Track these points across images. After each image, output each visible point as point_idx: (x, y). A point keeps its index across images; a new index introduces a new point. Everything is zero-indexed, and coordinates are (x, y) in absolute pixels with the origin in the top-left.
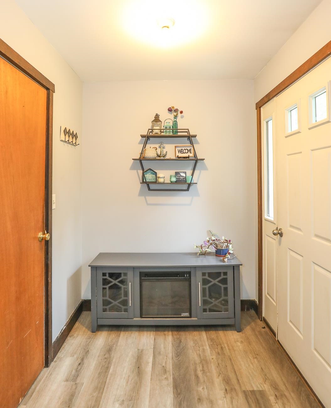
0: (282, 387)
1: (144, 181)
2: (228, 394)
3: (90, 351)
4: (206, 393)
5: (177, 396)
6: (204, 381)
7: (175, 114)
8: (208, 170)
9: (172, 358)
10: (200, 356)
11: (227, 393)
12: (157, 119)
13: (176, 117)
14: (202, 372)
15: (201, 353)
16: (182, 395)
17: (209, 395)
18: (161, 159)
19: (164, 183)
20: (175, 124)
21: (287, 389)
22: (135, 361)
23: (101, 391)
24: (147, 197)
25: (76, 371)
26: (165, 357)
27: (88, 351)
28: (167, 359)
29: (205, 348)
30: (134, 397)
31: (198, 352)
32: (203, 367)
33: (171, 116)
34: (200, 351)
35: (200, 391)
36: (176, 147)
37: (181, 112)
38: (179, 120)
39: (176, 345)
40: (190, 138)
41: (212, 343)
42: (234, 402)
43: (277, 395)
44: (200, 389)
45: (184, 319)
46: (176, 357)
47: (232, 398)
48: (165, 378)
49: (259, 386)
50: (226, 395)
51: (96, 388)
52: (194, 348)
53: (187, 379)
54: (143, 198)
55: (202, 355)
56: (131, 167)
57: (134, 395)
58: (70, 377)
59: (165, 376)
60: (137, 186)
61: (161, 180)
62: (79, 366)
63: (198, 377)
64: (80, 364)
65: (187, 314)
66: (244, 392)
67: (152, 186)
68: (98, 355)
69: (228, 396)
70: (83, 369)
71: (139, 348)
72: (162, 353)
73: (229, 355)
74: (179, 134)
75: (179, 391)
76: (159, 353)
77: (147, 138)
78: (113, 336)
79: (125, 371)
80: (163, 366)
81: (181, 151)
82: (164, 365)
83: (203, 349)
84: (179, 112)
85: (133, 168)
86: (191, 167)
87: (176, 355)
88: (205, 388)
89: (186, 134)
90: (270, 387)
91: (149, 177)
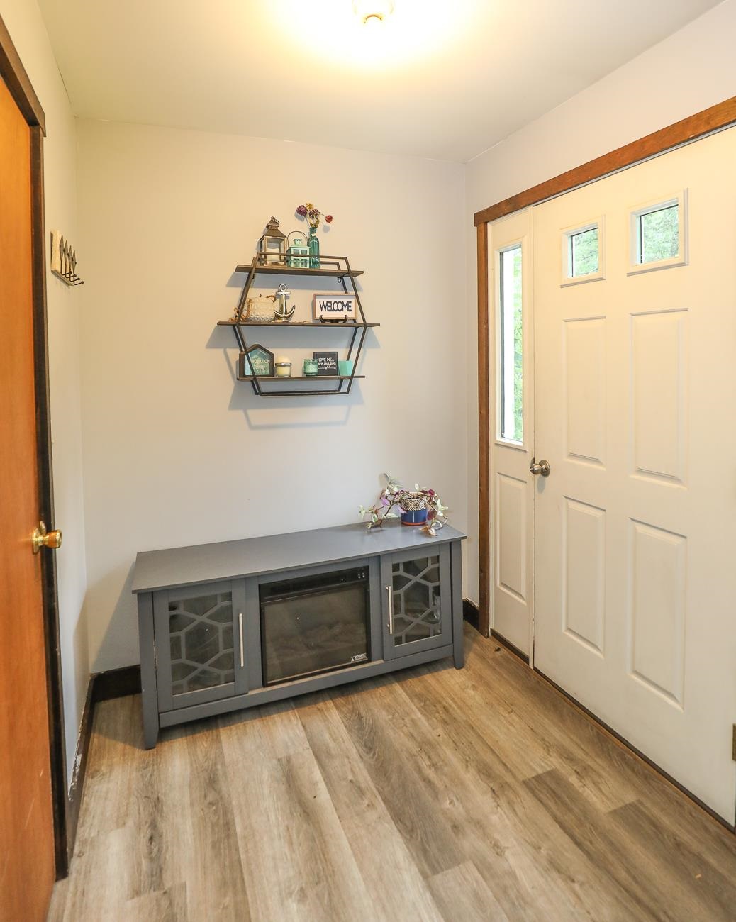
0: (579, 754)
1: (248, 372)
2: (501, 797)
3: (162, 797)
4: (461, 809)
5: (411, 836)
6: (446, 786)
7: (313, 221)
8: (380, 347)
9: (361, 757)
10: (412, 736)
11: (498, 797)
12: (273, 230)
13: (314, 228)
14: (433, 769)
15: (412, 730)
16: (418, 831)
17: (467, 812)
18: (282, 323)
19: (289, 379)
20: (313, 242)
21: (587, 754)
22: (283, 788)
23: (239, 886)
24: (250, 412)
25: (152, 860)
26: (346, 760)
27: (158, 798)
28: (350, 763)
29: (413, 716)
30: (322, 873)
31: (405, 729)
32: (429, 758)
33: (304, 225)
34: (408, 725)
35: (448, 809)
36: (315, 296)
37: (329, 219)
38: (319, 234)
39: (356, 727)
40: (346, 277)
41: (422, 704)
42: (516, 809)
43: (578, 770)
44: (447, 805)
45: (358, 667)
46: (367, 753)
47: (510, 803)
48: (368, 805)
49: (543, 764)
50: (497, 800)
51: (223, 885)
52: (393, 724)
53: (412, 794)
54: (240, 413)
55: (415, 734)
56: (208, 343)
57: (321, 867)
58: (140, 881)
59: (366, 802)
60: (227, 384)
61: (283, 372)
62: (151, 843)
63: (430, 781)
64: (151, 839)
65: (362, 656)
66: (524, 782)
67: (265, 386)
68: (189, 802)
69: (503, 801)
70: (166, 851)
71: (280, 757)
72: (333, 752)
73: (465, 719)
74: (322, 267)
75: (409, 824)
76: (329, 754)
77: (249, 274)
78: (206, 745)
79: (273, 818)
80: (351, 781)
81: (326, 307)
82: (350, 777)
83: (412, 720)
84: (322, 219)
85: (214, 343)
86: (346, 342)
87: (364, 749)
88: (454, 799)
89: (334, 268)
90: (560, 760)
91: (259, 364)
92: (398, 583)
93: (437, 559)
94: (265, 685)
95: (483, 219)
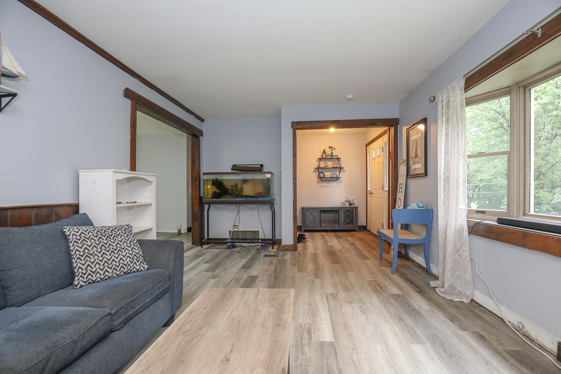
1: (320, 177)
7: (332, 149)
8: (345, 172)
12: (324, 152)
13: (332, 150)
18: (326, 168)
19: (327, 178)
20: (332, 153)
24: (320, 184)
33: (330, 150)
36: (332, 163)
37: (335, 149)
38: (333, 151)
40: (338, 159)
45: (337, 227)
54: (318, 184)
56: (314, 171)
60: (316, 179)
61: (326, 176)
65: (338, 226)
67: (322, 179)
74: (333, 157)
77: (320, 159)
81: (334, 164)
84: (333, 148)
85: (314, 172)
86: (339, 171)
89: (336, 157)
91: (322, 175)
92: (344, 213)
93: (352, 210)
94: (321, 227)
95: (367, 145)
